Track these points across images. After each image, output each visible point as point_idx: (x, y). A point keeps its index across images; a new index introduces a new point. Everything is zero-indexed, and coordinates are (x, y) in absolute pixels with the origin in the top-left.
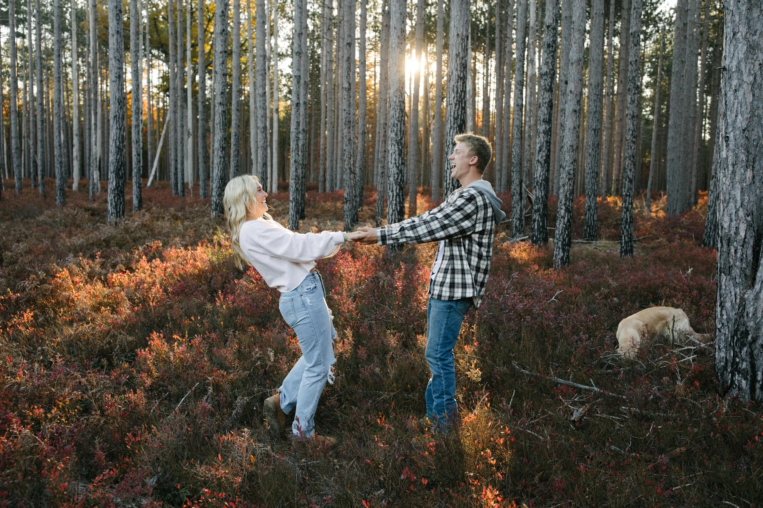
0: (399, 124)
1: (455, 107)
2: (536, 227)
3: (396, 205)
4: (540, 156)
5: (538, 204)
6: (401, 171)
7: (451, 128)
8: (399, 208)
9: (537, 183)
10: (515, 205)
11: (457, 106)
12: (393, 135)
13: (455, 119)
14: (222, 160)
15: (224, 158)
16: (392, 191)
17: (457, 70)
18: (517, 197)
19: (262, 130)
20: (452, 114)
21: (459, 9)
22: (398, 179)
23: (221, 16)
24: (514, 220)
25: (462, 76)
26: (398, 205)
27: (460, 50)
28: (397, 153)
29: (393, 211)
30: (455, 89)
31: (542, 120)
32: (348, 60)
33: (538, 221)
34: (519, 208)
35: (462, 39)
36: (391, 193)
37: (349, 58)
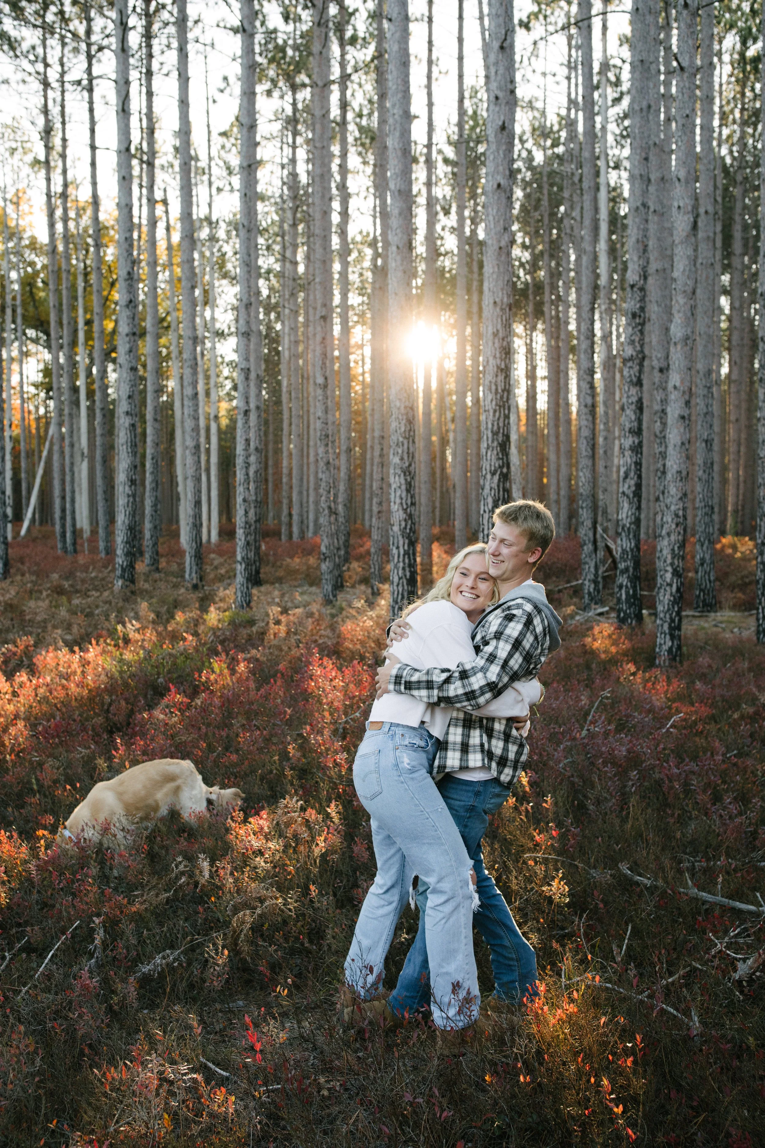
0: (406, 442)
1: (494, 416)
2: (624, 597)
3: (404, 569)
4: (626, 486)
5: (625, 561)
6: (410, 516)
7: (488, 448)
8: (408, 574)
9: (623, 528)
10: (587, 559)
11: (497, 414)
12: (396, 460)
13: (495, 434)
14: (131, 499)
15: (134, 496)
16: (398, 548)
17: (495, 357)
18: (590, 547)
19: (193, 451)
20: (490, 426)
21: (495, 262)
22: (405, 528)
23: (126, 280)
24: (587, 582)
25: (503, 366)
26: (407, 569)
27: (499, 326)
28: (404, 487)
29: (400, 579)
30: (493, 387)
31: (627, 429)
32: (322, 343)
33: (627, 587)
34: (592, 565)
35: (502, 309)
36: (395, 551)
37: (324, 339)
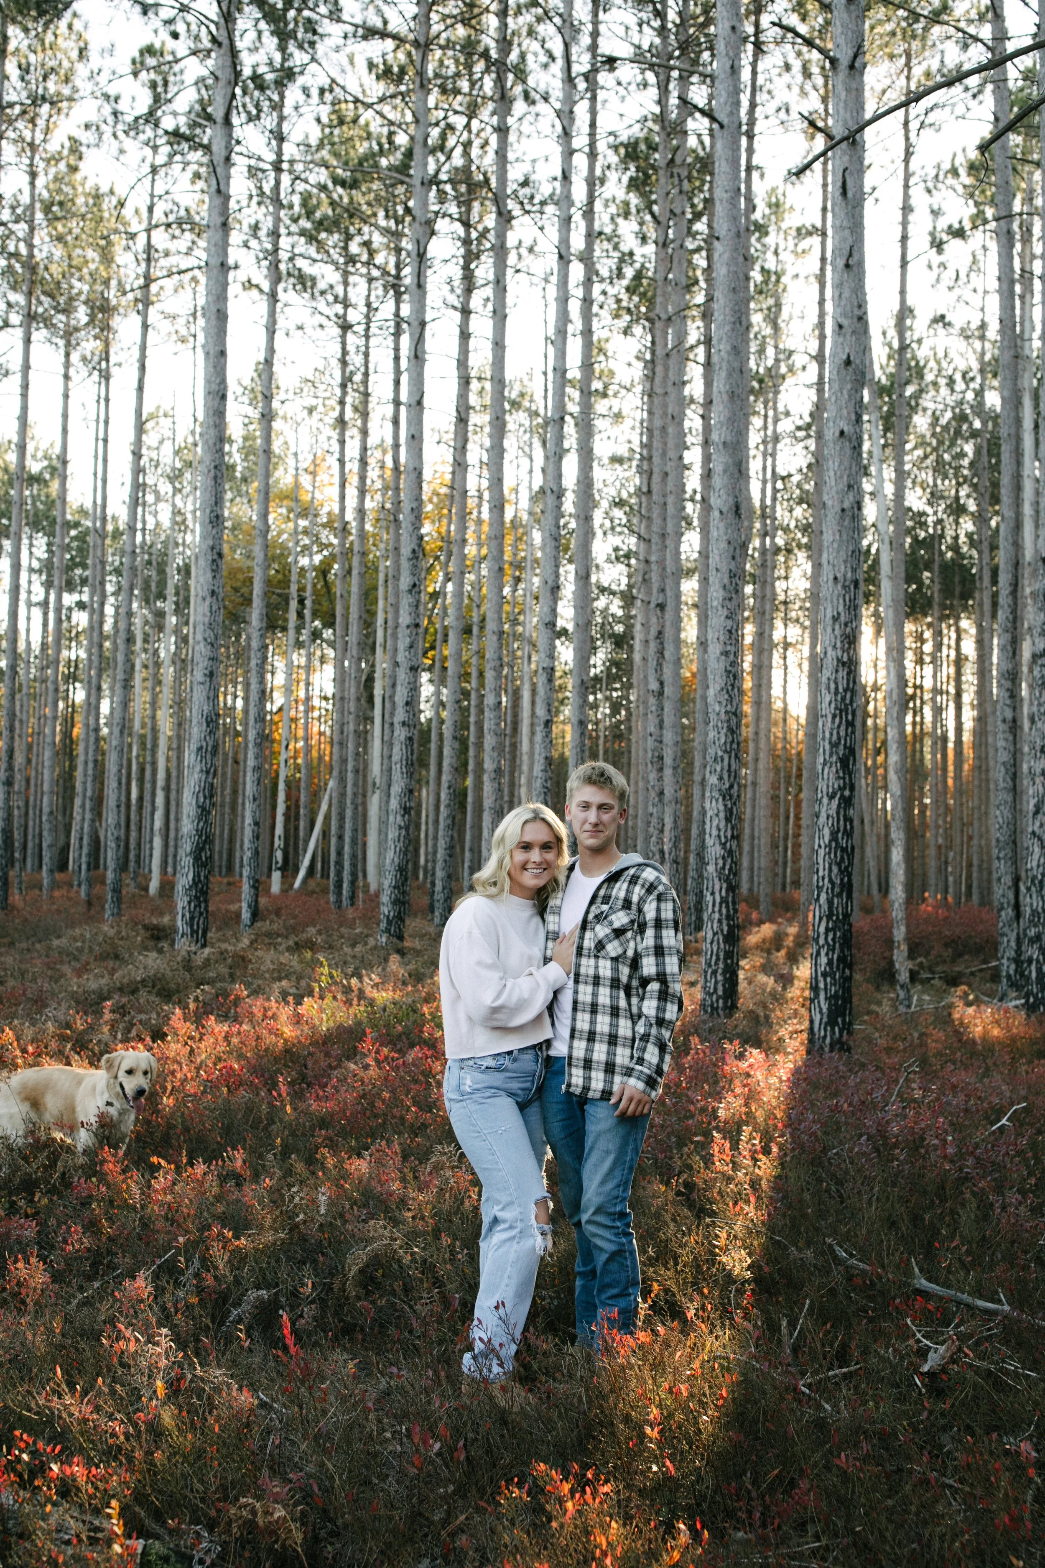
0: (726, 757)
1: (833, 722)
2: (1034, 975)
3: (720, 921)
4: (1037, 824)
5: (1036, 926)
6: (730, 852)
7: (825, 764)
8: (725, 928)
9: (1033, 881)
10: (1006, 929)
11: (837, 720)
12: (713, 780)
13: (834, 745)
14: (403, 832)
15: (407, 828)
16: (713, 893)
17: (835, 647)
18: (1010, 912)
19: (493, 775)
20: (827, 735)
21: (836, 528)
22: (723, 868)
23: (410, 559)
24: (1005, 961)
25: (845, 659)
26: (725, 922)
27: (841, 608)
28: (722, 815)
29: (715, 934)
30: (833, 686)
31: (1038, 748)
32: (657, 638)
33: (1038, 961)
34: (1013, 937)
35: (844, 587)
36: (709, 898)
37: (660, 633)
